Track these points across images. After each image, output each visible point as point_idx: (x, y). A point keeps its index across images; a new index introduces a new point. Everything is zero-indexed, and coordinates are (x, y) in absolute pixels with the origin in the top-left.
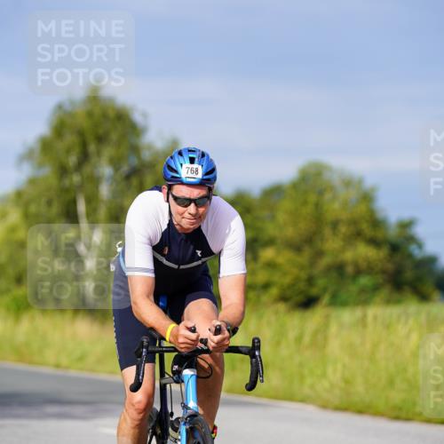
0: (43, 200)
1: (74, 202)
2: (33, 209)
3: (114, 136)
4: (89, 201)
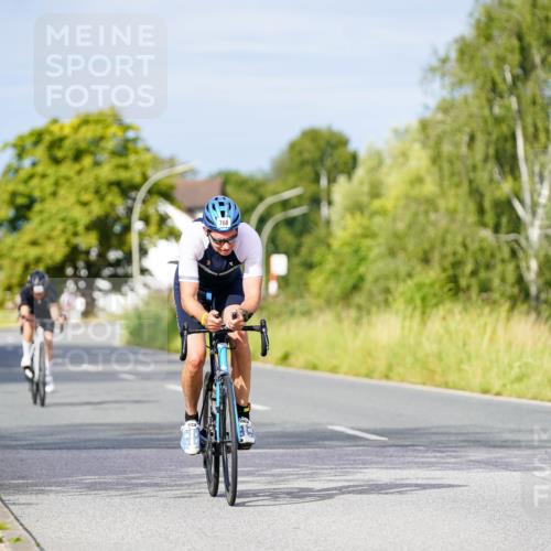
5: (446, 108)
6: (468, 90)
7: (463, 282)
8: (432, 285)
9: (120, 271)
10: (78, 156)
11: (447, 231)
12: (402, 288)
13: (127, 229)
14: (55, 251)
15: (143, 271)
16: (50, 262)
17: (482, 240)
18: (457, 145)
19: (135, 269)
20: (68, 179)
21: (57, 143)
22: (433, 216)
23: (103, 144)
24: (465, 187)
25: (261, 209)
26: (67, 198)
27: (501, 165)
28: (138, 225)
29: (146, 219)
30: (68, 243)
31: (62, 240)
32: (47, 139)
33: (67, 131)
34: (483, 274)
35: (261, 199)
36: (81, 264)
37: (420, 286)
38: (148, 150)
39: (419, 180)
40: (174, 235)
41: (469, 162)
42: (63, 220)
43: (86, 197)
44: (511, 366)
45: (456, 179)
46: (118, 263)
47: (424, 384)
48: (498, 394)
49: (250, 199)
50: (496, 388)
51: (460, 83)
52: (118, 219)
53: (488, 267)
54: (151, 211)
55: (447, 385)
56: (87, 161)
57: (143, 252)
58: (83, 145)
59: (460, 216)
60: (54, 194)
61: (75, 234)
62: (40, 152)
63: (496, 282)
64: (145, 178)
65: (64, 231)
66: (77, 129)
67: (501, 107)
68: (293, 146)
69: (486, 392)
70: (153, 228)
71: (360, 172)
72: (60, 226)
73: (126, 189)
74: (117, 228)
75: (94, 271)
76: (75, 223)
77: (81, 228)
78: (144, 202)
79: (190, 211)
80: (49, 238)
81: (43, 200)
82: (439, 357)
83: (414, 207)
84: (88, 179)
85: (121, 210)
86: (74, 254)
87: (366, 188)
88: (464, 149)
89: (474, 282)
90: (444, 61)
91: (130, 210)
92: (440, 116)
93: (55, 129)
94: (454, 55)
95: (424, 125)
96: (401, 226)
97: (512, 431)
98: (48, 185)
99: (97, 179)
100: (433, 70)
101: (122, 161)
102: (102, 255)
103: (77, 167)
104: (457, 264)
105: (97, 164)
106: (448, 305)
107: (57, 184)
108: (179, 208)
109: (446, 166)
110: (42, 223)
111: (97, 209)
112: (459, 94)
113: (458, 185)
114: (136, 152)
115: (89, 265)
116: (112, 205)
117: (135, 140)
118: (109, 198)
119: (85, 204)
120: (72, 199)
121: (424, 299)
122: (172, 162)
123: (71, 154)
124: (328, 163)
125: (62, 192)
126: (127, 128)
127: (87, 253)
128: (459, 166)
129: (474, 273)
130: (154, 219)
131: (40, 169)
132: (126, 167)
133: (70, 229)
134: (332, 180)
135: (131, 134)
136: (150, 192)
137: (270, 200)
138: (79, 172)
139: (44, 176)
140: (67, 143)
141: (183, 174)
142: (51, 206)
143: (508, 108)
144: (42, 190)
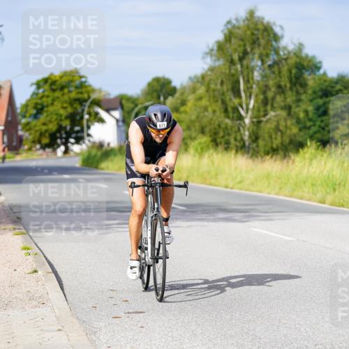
0: (219, 81)
1: (238, 82)
2: (213, 86)
3: (262, 42)
4: (247, 81)
5: (212, 69)
6: (221, 62)
7: (218, 140)
8: (205, 143)
9: (79, 135)
10: (62, 88)
11: (212, 119)
12: (193, 144)
13: (82, 118)
14: (53, 127)
15: (89, 135)
16: (51, 132)
17: (226, 124)
18: (216, 84)
19: (85, 134)
20: (58, 98)
21: (54, 83)
22: (206, 114)
23: (72, 84)
24: (220, 102)
25: (136, 110)
26: (57, 106)
27: (234, 93)
28: (86, 117)
29: (89, 114)
30: (58, 124)
31: (56, 123)
32: (50, 81)
33: (57, 78)
34: (226, 137)
35: (136, 106)
36: (63, 132)
37: (200, 143)
38: (90, 86)
39: (200, 99)
40: (101, 121)
41: (221, 92)
42: (57, 114)
43: (65, 105)
44: (236, 177)
45: (215, 99)
46: (78, 132)
47: (202, 184)
48: (232, 188)
49: (132, 106)
50: (231, 186)
51: (218, 59)
52: (78, 114)
53: (229, 135)
54: (92, 111)
55: (211, 184)
56: (66, 91)
57: (89, 127)
58: (64, 84)
59: (218, 113)
60: (52, 104)
61: (61, 120)
62: (47, 87)
63: (232, 141)
64: (89, 97)
65: (56, 119)
66: (61, 77)
67: (234, 69)
68: (149, 84)
69: (227, 187)
70: (93, 118)
71: (177, 95)
72: (55, 117)
73: (81, 102)
74: (78, 117)
75: (69, 135)
76: (61, 116)
77: (63, 118)
78: (89, 107)
79: (108, 111)
80: (50, 121)
81: (47, 106)
82: (209, 172)
83: (198, 110)
84: (66, 98)
85: (79, 110)
86: (60, 128)
87: (179, 102)
88: (219, 87)
89: (223, 140)
90: (212, 50)
91: (83, 110)
92: (209, 73)
93: (53, 77)
94: (215, 48)
95: (203, 77)
96: (193, 117)
97: (238, 205)
98: (50, 100)
99: (70, 98)
100: (206, 54)
101: (80, 90)
102: (72, 128)
103: (62, 93)
104: (216, 134)
105: (70, 92)
106: (211, 151)
107: (54, 100)
108: (103, 109)
109: (211, 93)
110: (47, 116)
111: (70, 110)
112: (217, 64)
113: (217, 101)
114: (86, 87)
115: (66, 133)
116: (76, 109)
117: (85, 82)
118: (75, 106)
119: (65, 108)
120: (59, 106)
121: (202, 149)
122: (100, 91)
123: (59, 87)
124: (164, 91)
125: (56, 103)
126: (81, 77)
127: (65, 128)
128: (216, 93)
129: (223, 137)
130: (93, 114)
131: (46, 93)
132: (81, 93)
133: (59, 118)
134: (165, 98)
135: (83, 80)
136: (91, 103)
137: (140, 106)
138: (63, 95)
139: (48, 97)
140: (57, 83)
141: (104, 95)
142: (51, 109)
143: (236, 70)
144: (47, 102)
